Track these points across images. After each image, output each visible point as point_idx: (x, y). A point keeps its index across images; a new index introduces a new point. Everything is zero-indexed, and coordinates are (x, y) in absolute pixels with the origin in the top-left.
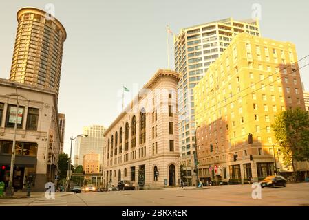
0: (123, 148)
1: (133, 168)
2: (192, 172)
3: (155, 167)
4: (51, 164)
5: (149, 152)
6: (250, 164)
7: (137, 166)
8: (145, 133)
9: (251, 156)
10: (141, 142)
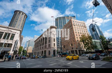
0: (40, 45)
1: (42, 51)
2: (60, 52)
3: (49, 51)
4: (16, 50)
5: (47, 47)
6: (77, 50)
7: (44, 51)
8: (46, 41)
9: (77, 48)
10: (45, 44)
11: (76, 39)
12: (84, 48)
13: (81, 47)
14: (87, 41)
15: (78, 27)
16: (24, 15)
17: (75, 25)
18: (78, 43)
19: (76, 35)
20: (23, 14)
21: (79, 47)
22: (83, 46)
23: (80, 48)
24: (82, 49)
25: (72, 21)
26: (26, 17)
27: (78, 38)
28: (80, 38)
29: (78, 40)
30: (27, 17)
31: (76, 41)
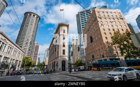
10: (55, 51)
11: (105, 41)
12: (120, 55)
13: (115, 53)
14: (125, 43)
15: (108, 20)
16: (36, 16)
17: (101, 18)
18: (109, 47)
19: (105, 33)
20: (34, 16)
21: (111, 54)
22: (119, 52)
23: (113, 56)
24: (117, 57)
25: (96, 13)
26: (38, 18)
27: (107, 38)
28: (112, 38)
29: (108, 42)
30: (40, 19)
31: (104, 44)
